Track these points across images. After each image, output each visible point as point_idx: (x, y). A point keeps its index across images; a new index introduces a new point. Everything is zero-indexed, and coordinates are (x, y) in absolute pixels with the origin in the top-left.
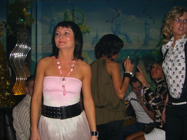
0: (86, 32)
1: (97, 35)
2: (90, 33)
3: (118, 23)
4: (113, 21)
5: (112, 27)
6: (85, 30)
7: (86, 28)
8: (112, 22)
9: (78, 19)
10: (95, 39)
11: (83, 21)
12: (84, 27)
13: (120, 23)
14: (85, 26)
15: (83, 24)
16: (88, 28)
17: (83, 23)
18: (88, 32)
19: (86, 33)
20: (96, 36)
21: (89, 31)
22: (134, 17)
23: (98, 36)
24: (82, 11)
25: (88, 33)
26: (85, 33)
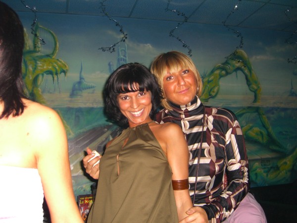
0: (59, 71)
1: (81, 78)
2: (68, 74)
3: (122, 57)
4: (114, 49)
5: (109, 65)
6: (57, 68)
7: (60, 63)
8: (112, 50)
9: (43, 42)
10: (77, 85)
11: (55, 49)
12: (56, 63)
13: (125, 56)
14: (58, 60)
15: (54, 57)
16: (63, 64)
17: (53, 54)
18: (64, 72)
19: (60, 73)
20: (78, 80)
21: (65, 69)
22: (150, 47)
23: (83, 81)
24: (52, 32)
25: (63, 74)
26: (57, 74)
